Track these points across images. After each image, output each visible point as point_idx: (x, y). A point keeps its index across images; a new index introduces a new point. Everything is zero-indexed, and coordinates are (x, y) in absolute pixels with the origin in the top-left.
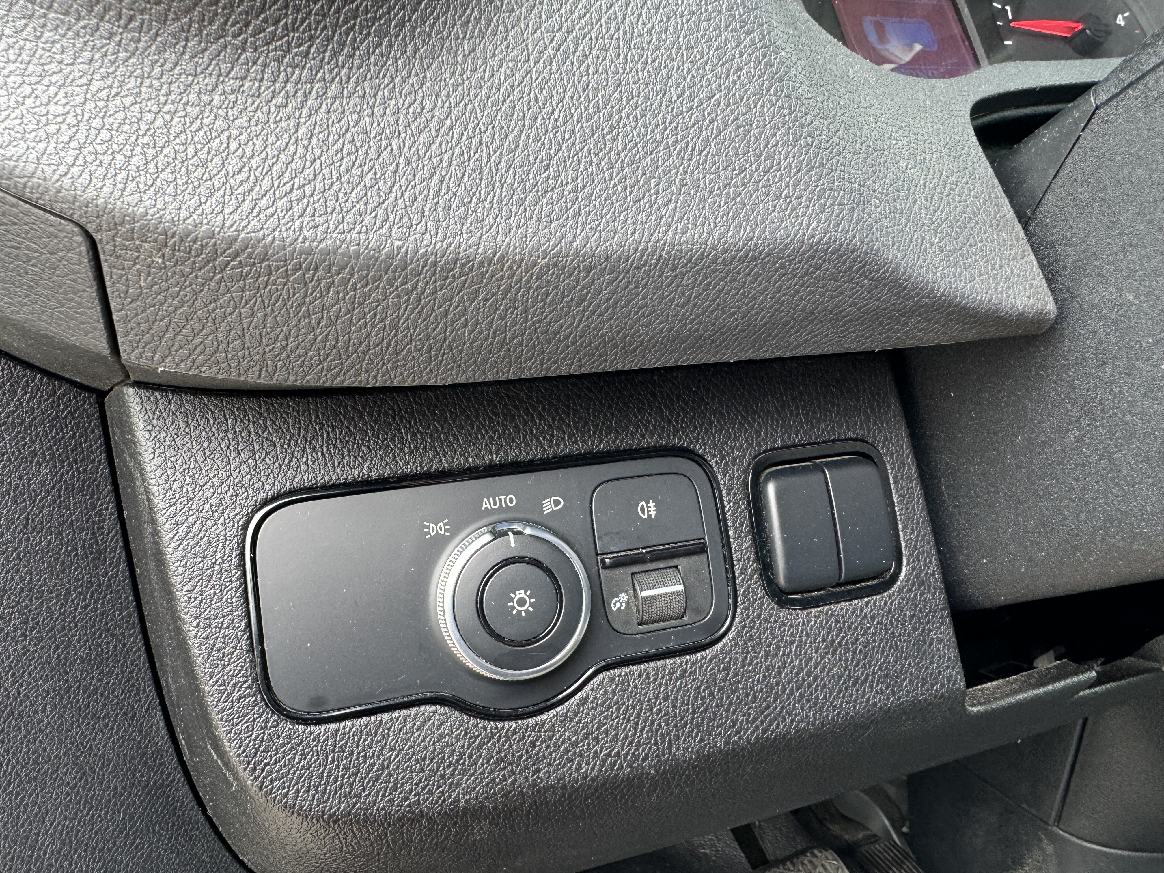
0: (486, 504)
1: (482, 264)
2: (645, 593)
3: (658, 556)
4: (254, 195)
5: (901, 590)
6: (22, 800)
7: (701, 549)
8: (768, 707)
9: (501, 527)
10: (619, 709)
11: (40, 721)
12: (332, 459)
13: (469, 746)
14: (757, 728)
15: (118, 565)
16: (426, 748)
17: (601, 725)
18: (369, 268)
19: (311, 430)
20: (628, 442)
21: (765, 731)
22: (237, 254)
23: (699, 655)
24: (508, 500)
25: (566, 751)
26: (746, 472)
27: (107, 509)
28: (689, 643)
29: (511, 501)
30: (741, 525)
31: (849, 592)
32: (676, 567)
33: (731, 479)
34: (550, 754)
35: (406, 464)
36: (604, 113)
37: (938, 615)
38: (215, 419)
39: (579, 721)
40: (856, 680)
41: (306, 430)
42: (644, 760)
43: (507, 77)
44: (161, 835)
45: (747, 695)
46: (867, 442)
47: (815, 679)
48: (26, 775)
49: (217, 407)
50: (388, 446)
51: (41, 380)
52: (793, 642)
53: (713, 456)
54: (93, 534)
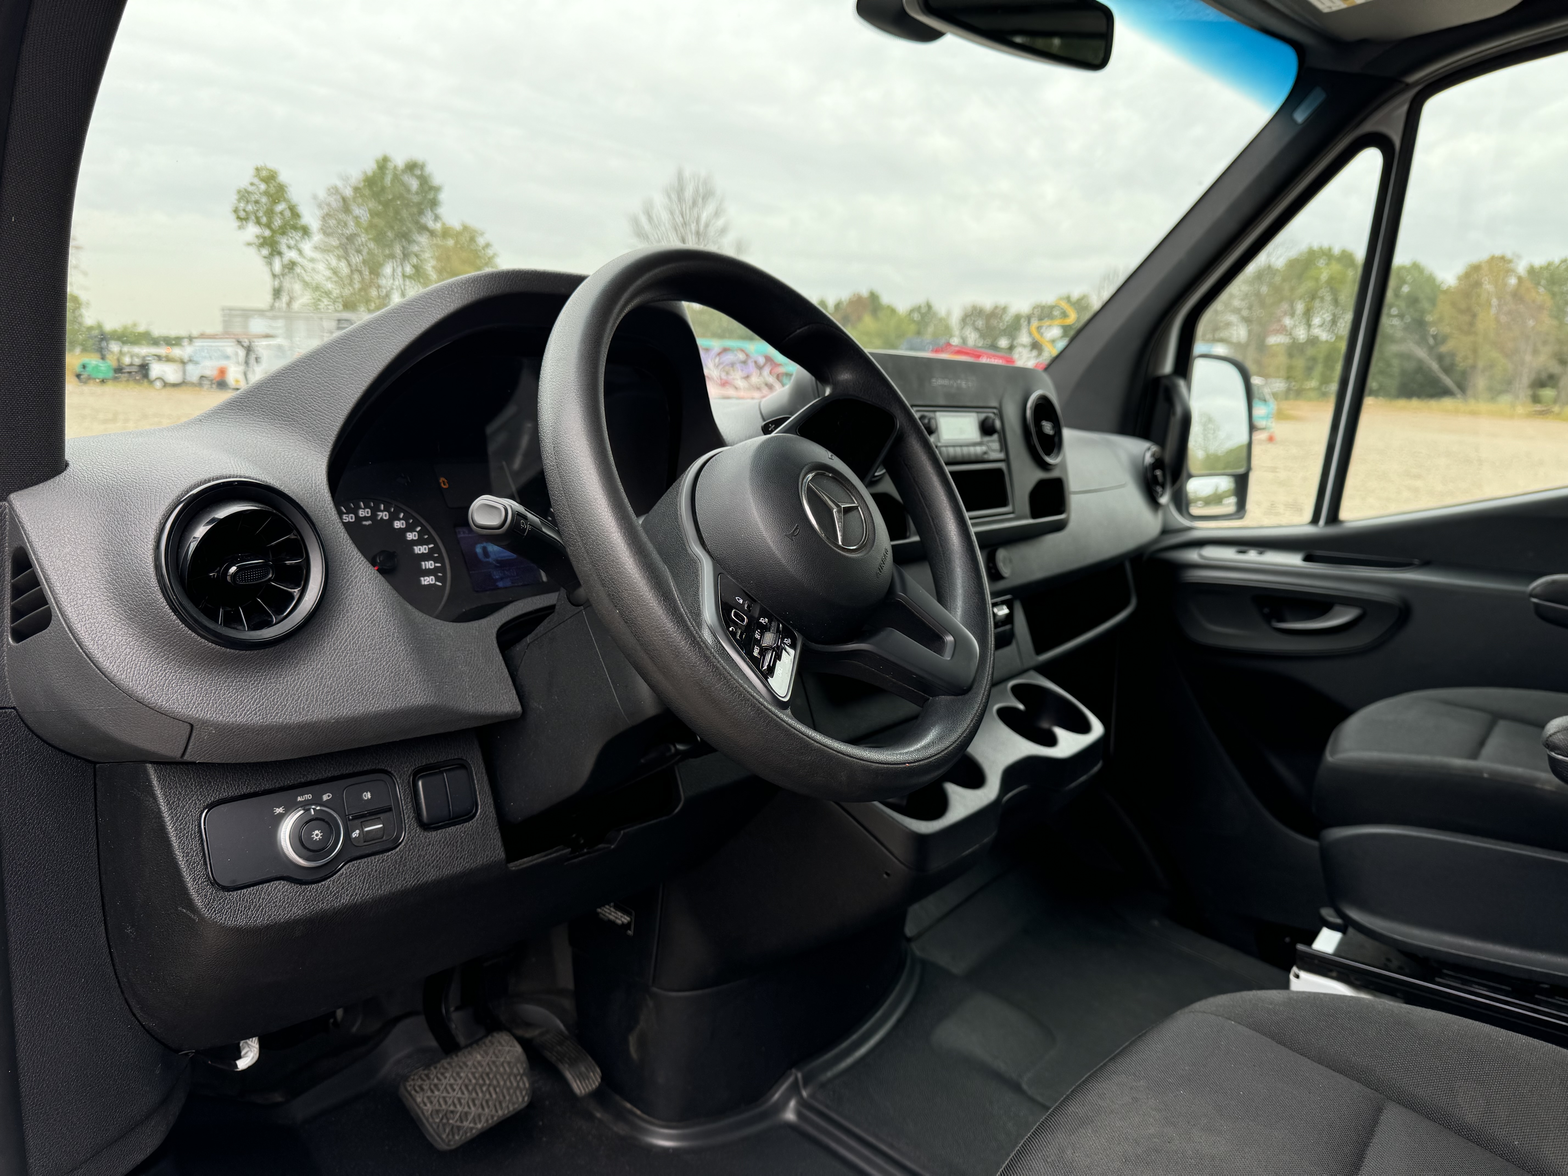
0: (299, 799)
1: (314, 724)
2: (367, 829)
3: (372, 814)
4: (245, 711)
5: (477, 819)
6: (43, 969)
7: (390, 810)
8: (419, 872)
9: (307, 807)
10: (356, 877)
11: (54, 927)
12: (235, 786)
13: (295, 895)
14: (415, 880)
15: (93, 847)
16: (277, 897)
17: (349, 883)
18: (279, 729)
19: (225, 775)
20: (359, 769)
21: (418, 881)
22: (239, 729)
23: (390, 853)
24: (308, 797)
25: (335, 894)
26: (410, 777)
27: (91, 819)
28: (385, 847)
29: (310, 797)
30: (407, 798)
31: (455, 822)
32: (380, 818)
33: (403, 780)
34: (328, 896)
35: (265, 785)
36: (352, 673)
37: (494, 828)
38: (185, 774)
39: (340, 883)
40: (457, 858)
41: (223, 775)
42: (367, 896)
43: (321, 666)
44: (99, 993)
45: (410, 867)
46: (464, 760)
47: (439, 859)
48: (46, 955)
49: (186, 769)
50: (257, 779)
51: (73, 760)
52: (430, 844)
53: (395, 771)
54: (85, 831)
